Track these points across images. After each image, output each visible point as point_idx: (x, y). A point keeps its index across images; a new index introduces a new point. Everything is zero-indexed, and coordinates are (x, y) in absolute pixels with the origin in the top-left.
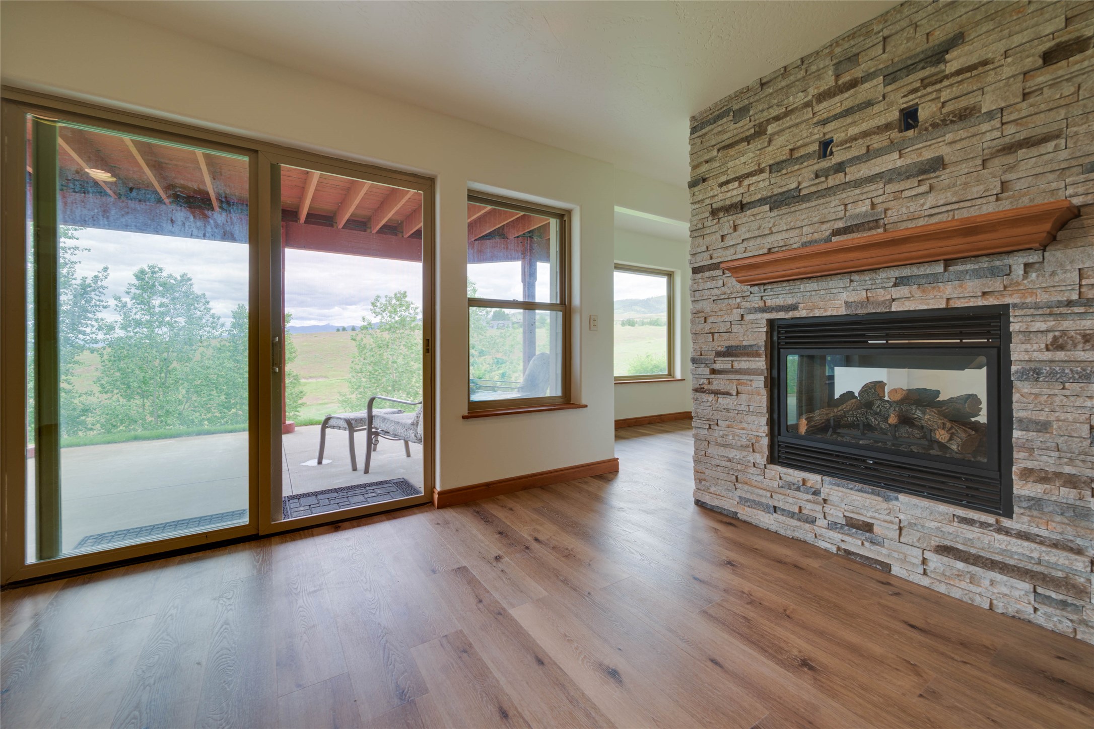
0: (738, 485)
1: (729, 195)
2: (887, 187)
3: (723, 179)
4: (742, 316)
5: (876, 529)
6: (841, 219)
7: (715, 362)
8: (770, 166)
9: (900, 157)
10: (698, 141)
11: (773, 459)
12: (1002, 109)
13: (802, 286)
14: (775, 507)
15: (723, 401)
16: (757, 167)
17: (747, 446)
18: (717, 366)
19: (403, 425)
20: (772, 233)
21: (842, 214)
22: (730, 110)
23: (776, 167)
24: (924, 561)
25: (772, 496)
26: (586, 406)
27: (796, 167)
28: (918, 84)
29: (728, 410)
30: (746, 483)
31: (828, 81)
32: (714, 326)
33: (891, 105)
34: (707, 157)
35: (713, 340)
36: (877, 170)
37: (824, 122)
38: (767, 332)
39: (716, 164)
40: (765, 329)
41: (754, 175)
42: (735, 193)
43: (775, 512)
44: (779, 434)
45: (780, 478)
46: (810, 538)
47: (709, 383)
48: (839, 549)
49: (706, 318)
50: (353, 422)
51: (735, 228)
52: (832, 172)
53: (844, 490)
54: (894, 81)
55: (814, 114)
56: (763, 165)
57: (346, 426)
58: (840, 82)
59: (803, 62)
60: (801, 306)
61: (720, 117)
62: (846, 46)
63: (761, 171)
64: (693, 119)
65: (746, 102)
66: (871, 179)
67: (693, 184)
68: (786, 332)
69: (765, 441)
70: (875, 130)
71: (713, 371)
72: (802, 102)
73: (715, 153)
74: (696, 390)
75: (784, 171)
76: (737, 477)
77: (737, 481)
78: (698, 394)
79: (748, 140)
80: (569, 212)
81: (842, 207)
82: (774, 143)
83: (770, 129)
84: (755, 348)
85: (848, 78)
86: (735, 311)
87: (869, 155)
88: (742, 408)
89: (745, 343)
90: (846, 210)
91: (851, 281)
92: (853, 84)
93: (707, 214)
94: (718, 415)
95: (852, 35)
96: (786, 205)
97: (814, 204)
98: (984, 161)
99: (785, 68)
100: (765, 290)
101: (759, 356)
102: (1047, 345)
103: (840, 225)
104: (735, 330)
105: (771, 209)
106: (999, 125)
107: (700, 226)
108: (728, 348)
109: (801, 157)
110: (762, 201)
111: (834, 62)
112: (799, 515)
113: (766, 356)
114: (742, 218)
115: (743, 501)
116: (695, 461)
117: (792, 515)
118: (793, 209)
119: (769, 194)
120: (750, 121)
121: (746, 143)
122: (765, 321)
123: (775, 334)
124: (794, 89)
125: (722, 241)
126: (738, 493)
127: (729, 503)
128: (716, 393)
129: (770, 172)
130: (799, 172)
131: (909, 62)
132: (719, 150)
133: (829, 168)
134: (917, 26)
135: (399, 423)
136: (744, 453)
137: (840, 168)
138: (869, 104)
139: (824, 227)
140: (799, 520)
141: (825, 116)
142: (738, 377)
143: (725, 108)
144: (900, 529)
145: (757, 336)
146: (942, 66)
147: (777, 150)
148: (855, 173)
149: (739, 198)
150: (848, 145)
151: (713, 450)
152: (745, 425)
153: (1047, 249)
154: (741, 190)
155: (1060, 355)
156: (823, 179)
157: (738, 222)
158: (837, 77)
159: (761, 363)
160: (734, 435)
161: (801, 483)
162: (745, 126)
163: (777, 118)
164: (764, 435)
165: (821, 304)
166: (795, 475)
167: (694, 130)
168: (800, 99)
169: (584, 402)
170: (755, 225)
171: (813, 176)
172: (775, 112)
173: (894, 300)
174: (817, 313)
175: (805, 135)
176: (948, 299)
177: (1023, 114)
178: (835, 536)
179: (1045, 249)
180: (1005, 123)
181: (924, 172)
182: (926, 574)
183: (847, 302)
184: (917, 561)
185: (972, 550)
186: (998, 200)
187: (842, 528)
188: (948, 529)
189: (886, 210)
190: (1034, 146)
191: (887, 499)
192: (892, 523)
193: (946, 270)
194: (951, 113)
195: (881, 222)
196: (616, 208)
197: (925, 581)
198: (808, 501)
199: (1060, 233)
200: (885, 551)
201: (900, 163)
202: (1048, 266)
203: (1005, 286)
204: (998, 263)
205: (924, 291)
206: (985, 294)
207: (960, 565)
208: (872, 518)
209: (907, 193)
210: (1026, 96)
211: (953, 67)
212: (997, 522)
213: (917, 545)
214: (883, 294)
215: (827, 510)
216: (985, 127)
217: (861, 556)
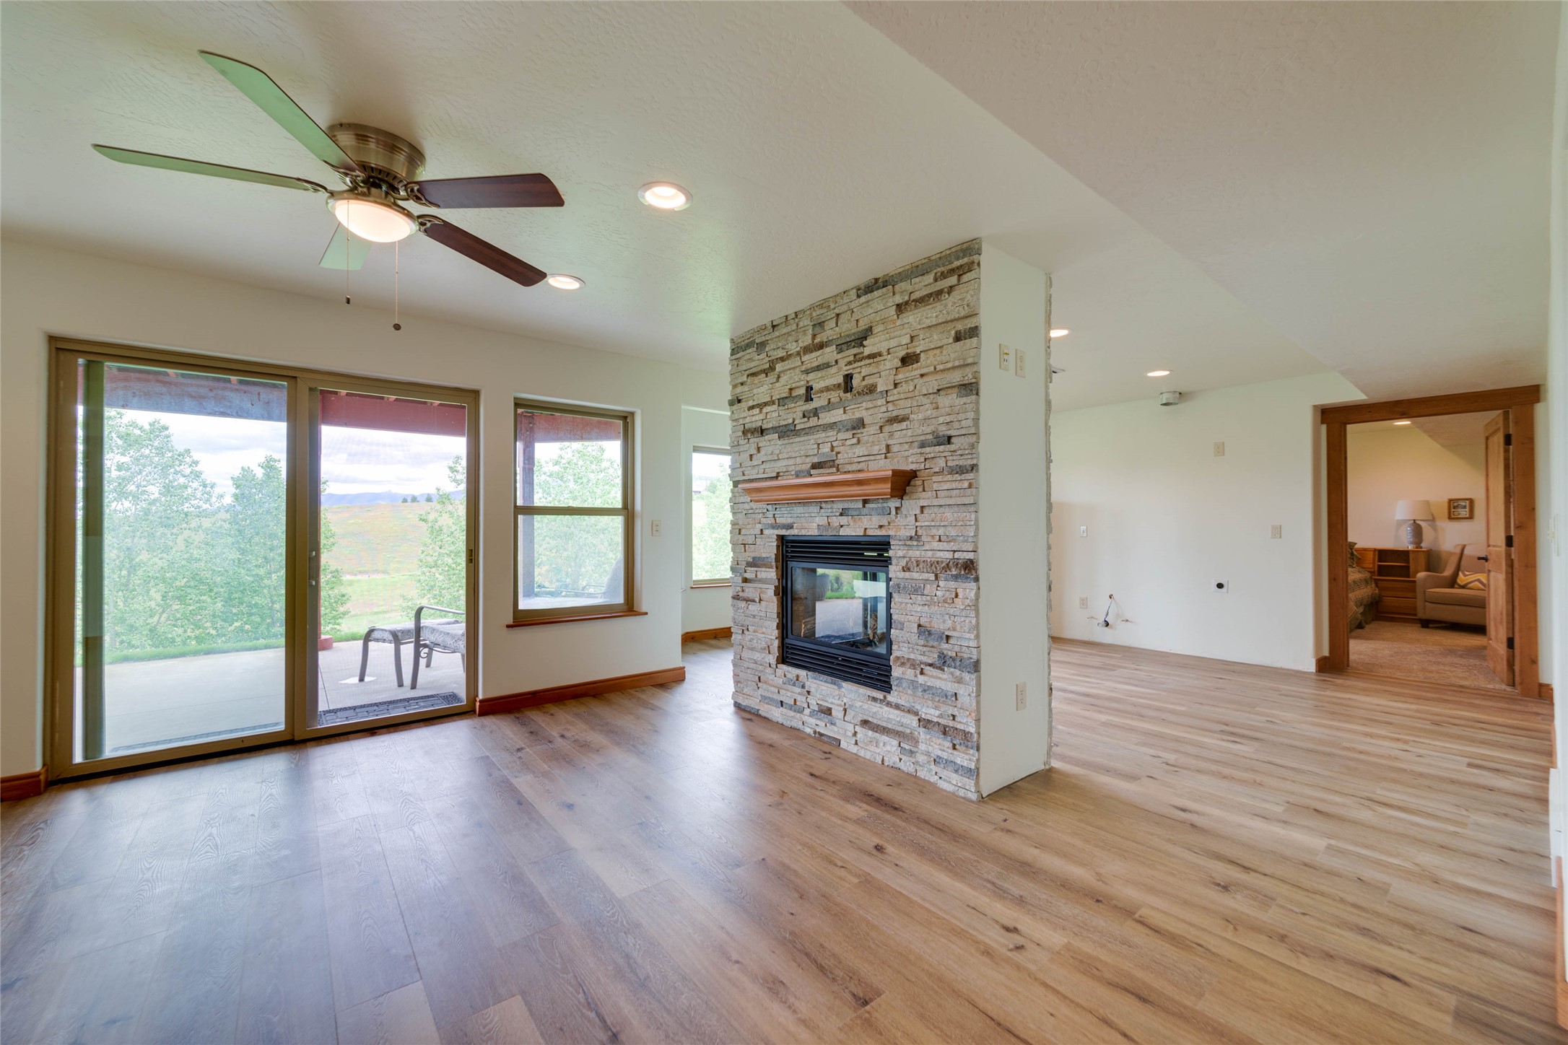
0: (760, 685)
1: (754, 419)
2: (839, 434)
3: (751, 403)
4: (762, 530)
5: (833, 712)
6: (816, 455)
7: (745, 572)
8: (778, 399)
9: (845, 413)
10: (735, 362)
11: (783, 659)
12: (887, 391)
13: (795, 508)
14: (782, 702)
15: (753, 608)
16: (770, 399)
17: (765, 649)
18: (747, 575)
20: (779, 459)
21: (816, 452)
22: (753, 342)
23: (782, 402)
24: (855, 733)
25: (779, 692)
26: (647, 613)
27: (793, 405)
28: (852, 358)
29: (754, 616)
30: (765, 682)
31: (807, 340)
32: (745, 538)
33: (840, 369)
34: (740, 381)
35: (745, 551)
36: (833, 420)
37: (807, 372)
38: (778, 546)
39: (746, 388)
40: (775, 544)
41: (769, 405)
42: (757, 418)
43: (782, 706)
44: (787, 637)
45: (785, 676)
46: (800, 725)
47: (743, 591)
48: (815, 732)
49: (740, 530)
50: (399, 634)
51: (759, 449)
52: (812, 415)
53: (818, 682)
54: (841, 351)
55: (802, 362)
56: (774, 398)
58: (815, 341)
59: (797, 316)
60: (795, 525)
61: (748, 346)
62: (818, 313)
63: (773, 403)
64: (732, 341)
65: (763, 339)
66: (832, 426)
67: (731, 403)
68: (792, 547)
69: (776, 643)
70: (832, 387)
71: (745, 580)
72: (795, 350)
73: (744, 378)
74: (734, 598)
75: (786, 407)
76: (759, 678)
77: (760, 681)
78: (735, 601)
79: (766, 372)
80: (633, 415)
81: (816, 446)
82: (781, 380)
83: (779, 367)
84: (770, 560)
85: (819, 340)
86: (757, 525)
87: (830, 406)
88: (763, 614)
89: (764, 555)
90: (819, 448)
91: (821, 508)
92: (821, 346)
93: (740, 434)
94: (748, 621)
95: (821, 306)
96: (788, 436)
97: (802, 439)
98: (881, 427)
99: (786, 316)
100: (776, 509)
101: (771, 567)
102: (903, 567)
103: (816, 460)
104: (758, 543)
105: (779, 438)
106: (885, 403)
107: (736, 443)
108: (754, 558)
109: (796, 396)
110: (774, 429)
111: (812, 324)
112: (795, 707)
113: (777, 567)
114: (763, 441)
115: (764, 699)
116: (733, 665)
117: (791, 708)
118: (791, 441)
119: (777, 425)
120: (767, 356)
121: (764, 375)
122: (775, 537)
123: (784, 547)
124: (790, 338)
125: (751, 460)
126: (760, 692)
127: (753, 703)
128: (747, 600)
129: (779, 406)
130: (794, 410)
131: (848, 340)
132: (748, 376)
133: (810, 411)
134: (853, 312)
136: (763, 655)
137: (815, 412)
138: (827, 366)
139: (808, 460)
140: (795, 711)
141: (809, 366)
142: (760, 586)
143: (751, 339)
144: (845, 710)
145: (769, 549)
146: (861, 349)
147: (781, 388)
148: (827, 418)
149: (759, 424)
150: (819, 395)
151: (745, 654)
152: (764, 630)
153: (904, 498)
154: (761, 417)
155: (907, 575)
156: (806, 419)
157: (760, 445)
158: (814, 336)
159: (771, 574)
160: (758, 639)
161: (795, 679)
162: (763, 361)
163: (782, 359)
164: (774, 638)
165: (806, 525)
166: (793, 672)
167: (733, 352)
168: (793, 348)
169: (645, 610)
170: (770, 449)
171: (802, 415)
172: (781, 353)
173: (842, 526)
174: (803, 533)
175: (796, 380)
176: (866, 529)
177: (895, 398)
178: (812, 721)
179: (902, 499)
180: (888, 402)
181: (854, 428)
182: (856, 744)
183: (818, 525)
184: (850, 734)
185: (875, 721)
186: (886, 458)
187: (817, 714)
188: (866, 706)
189: (839, 453)
190: (899, 422)
191: (840, 687)
192: (840, 705)
193: (864, 506)
194: (866, 386)
195: (837, 462)
196: (683, 407)
197: (854, 749)
198: (799, 694)
199: (907, 488)
200: (836, 729)
201: (844, 417)
202: (904, 510)
203: (889, 523)
204: (885, 505)
205: (854, 521)
206: (881, 527)
207: (870, 733)
208: (832, 703)
209: (848, 442)
210: (896, 385)
211: (867, 351)
212: (885, 697)
213: (852, 721)
214: (836, 521)
215: (808, 700)
216: (880, 402)
217: (827, 736)
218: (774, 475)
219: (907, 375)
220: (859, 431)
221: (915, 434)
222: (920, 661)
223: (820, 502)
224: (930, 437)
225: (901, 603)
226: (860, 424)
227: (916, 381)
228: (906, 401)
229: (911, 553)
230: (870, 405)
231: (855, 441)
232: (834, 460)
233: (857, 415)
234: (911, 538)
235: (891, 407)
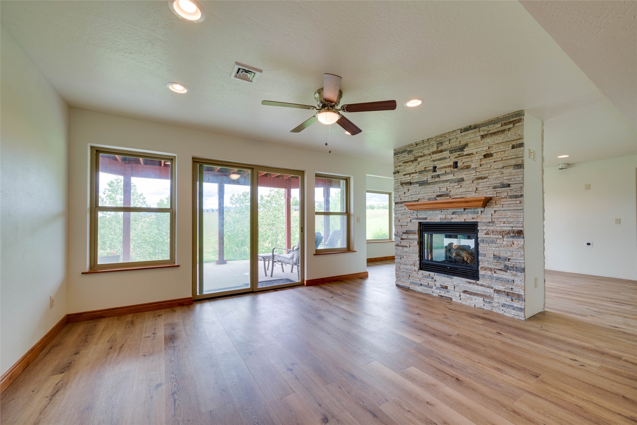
0: (410, 278)
1: (406, 179)
2: (450, 184)
3: (405, 173)
4: (411, 220)
5: (448, 288)
6: (439, 192)
7: (402, 236)
8: (419, 171)
9: (454, 176)
10: (396, 158)
11: (421, 268)
12: (476, 168)
13: (428, 212)
14: (421, 284)
15: (405, 249)
16: (415, 171)
17: (412, 264)
18: (403, 237)
19: (287, 258)
20: (419, 194)
21: (439, 191)
22: (406, 150)
23: (421, 172)
24: (460, 296)
25: (420, 281)
26: (356, 251)
27: (426, 173)
28: (457, 156)
29: (406, 252)
30: (412, 277)
31: (435, 149)
32: (402, 223)
33: (451, 160)
34: (399, 164)
35: (402, 228)
36: (448, 179)
37: (434, 161)
38: (418, 226)
39: (402, 167)
40: (418, 225)
41: (414, 174)
42: (408, 178)
43: (421, 286)
44: (423, 260)
45: (423, 275)
46: (431, 293)
47: (401, 243)
48: (439, 295)
49: (399, 220)
50: (265, 257)
51: (408, 190)
52: (436, 177)
53: (440, 277)
54: (452, 153)
55: (431, 158)
56: (417, 171)
57: (263, 259)
58: (438, 150)
59: (428, 140)
60: (428, 218)
61: (403, 152)
62: (440, 139)
63: (416, 173)
64: (395, 150)
65: (411, 149)
66: (447, 181)
67: (395, 173)
68: (425, 226)
69: (418, 262)
70: (447, 166)
71: (402, 239)
72: (428, 153)
73: (402, 164)
74: (396, 245)
75: (423, 174)
76: (409, 275)
77: (410, 276)
78: (397, 247)
79: (412, 161)
80: (349, 178)
81: (439, 188)
82: (420, 164)
83: (419, 159)
84: (415, 231)
85: (440, 149)
86: (408, 218)
87: (446, 173)
88: (411, 251)
89: (412, 230)
90: (440, 189)
91: (442, 212)
92: (441, 151)
93: (400, 184)
94: (403, 254)
95: (441, 136)
96: (424, 185)
97: (431, 186)
98: (473, 181)
99: (423, 141)
100: (418, 212)
101: (416, 234)
102: (485, 233)
103: (438, 194)
104: (408, 225)
105: (419, 186)
106: (475, 172)
107: (397, 188)
108: (406, 231)
109: (428, 170)
110: (417, 183)
111: (437, 143)
112: (428, 286)
113: (418, 234)
114: (410, 187)
115: (412, 283)
116: (396, 270)
117: (426, 286)
118: (425, 187)
119: (419, 181)
120: (413, 155)
121: (412, 162)
122: (418, 222)
123: (421, 227)
124: (425, 149)
125: (405, 194)
126: (410, 280)
127: (407, 284)
128: (403, 246)
129: (419, 174)
130: (427, 175)
131: (455, 149)
132: (403, 163)
133: (435, 176)
134: (457, 138)
135: (285, 257)
136: (412, 267)
137: (438, 176)
138: (445, 158)
139: (434, 194)
140: (428, 287)
141: (434, 159)
142: (410, 241)
143: (405, 149)
144: (455, 287)
145: (415, 227)
146: (463, 152)
147: (421, 167)
148: (443, 178)
149: (410, 181)
150: (440, 169)
151: (402, 266)
152: (412, 257)
153: (485, 207)
154: (410, 178)
155: (488, 236)
156: (434, 179)
157: (409, 188)
158: (438, 148)
159: (416, 236)
160: (408, 261)
161: (428, 275)
162: (411, 157)
163: (421, 156)
164: (418, 260)
165: (434, 218)
166: (427, 273)
167: (395, 154)
168: (427, 152)
169: (355, 250)
170: (414, 190)
171: (431, 177)
172: (420, 154)
173: (452, 218)
174: (432, 221)
175: (429, 164)
176: (465, 219)
177: (480, 170)
178: (438, 291)
179: (485, 208)
180: (476, 172)
181: (459, 182)
182: (460, 299)
183: (440, 218)
184: (458, 296)
185: (471, 291)
186: (475, 192)
187: (440, 289)
188: (466, 285)
189: (450, 191)
190: (482, 179)
191: (451, 278)
192: (452, 285)
193: (464, 211)
194: (465, 166)
195: (449, 195)
196: (367, 175)
197: (460, 302)
198: (430, 281)
199: (487, 204)
200: (450, 294)
201: (453, 178)
202: (485, 212)
203: (477, 217)
204: (475, 210)
205: (459, 216)
206: (473, 218)
207: (468, 295)
208: (447, 284)
209: (455, 187)
210: (481, 165)
211: (465, 153)
212: (476, 282)
213: (458, 291)
214: (449, 217)
215: (435, 283)
216: (472, 172)
217: (445, 297)
218: (418, 199)
219: (487, 161)
220: (461, 183)
221: (491, 183)
222: (494, 268)
223: (441, 209)
224: (499, 184)
225: (484, 247)
226: (462, 180)
227: (491, 164)
228: (486, 171)
229: (489, 228)
230: (467, 173)
231: (459, 186)
232: (448, 194)
233: (460, 177)
234: (489, 222)
235: (478, 173)
